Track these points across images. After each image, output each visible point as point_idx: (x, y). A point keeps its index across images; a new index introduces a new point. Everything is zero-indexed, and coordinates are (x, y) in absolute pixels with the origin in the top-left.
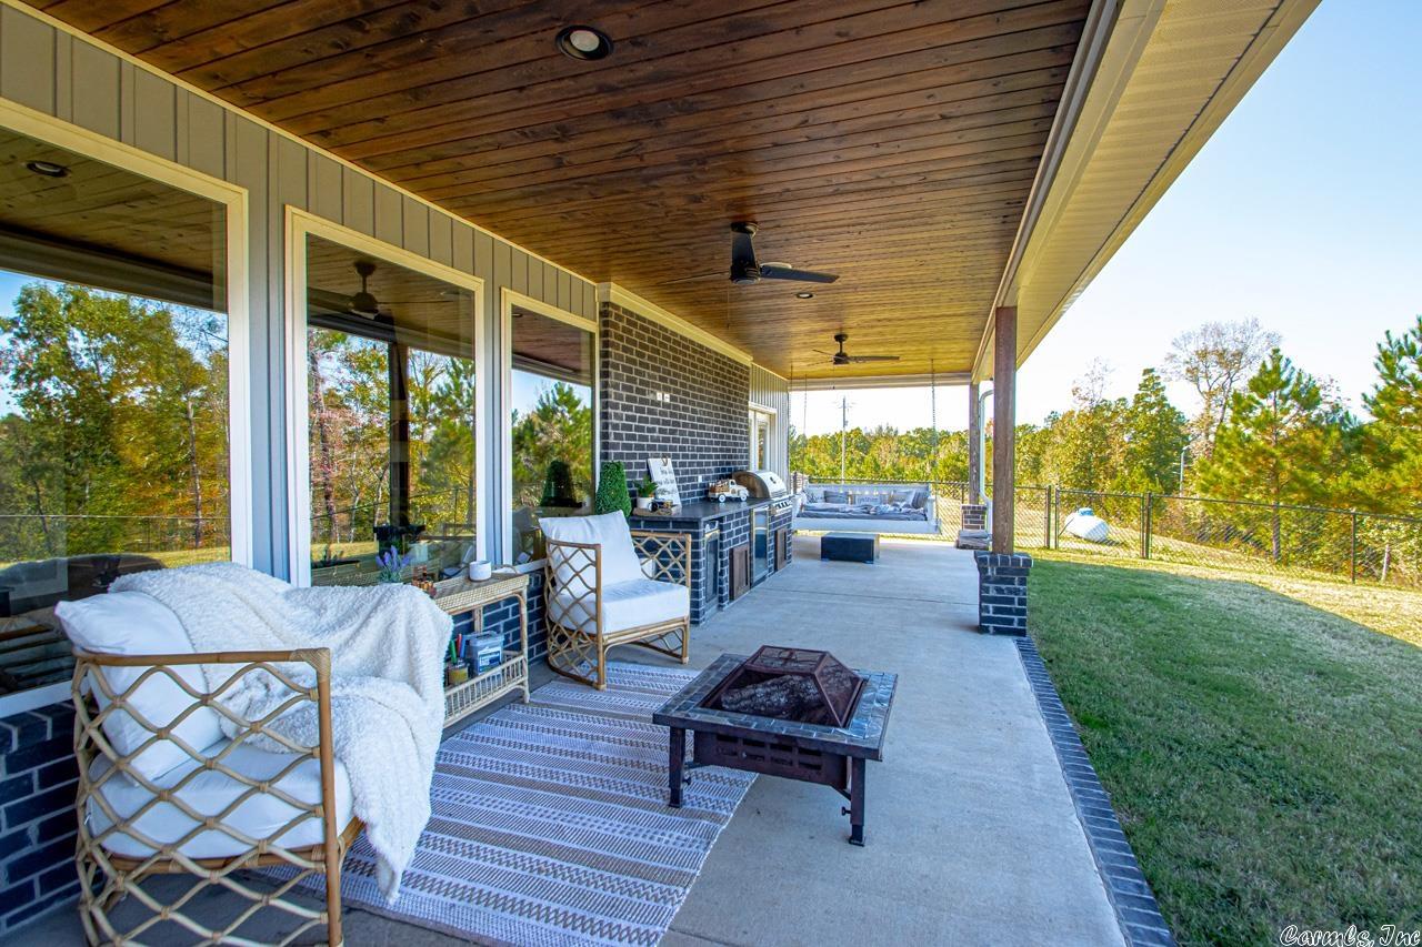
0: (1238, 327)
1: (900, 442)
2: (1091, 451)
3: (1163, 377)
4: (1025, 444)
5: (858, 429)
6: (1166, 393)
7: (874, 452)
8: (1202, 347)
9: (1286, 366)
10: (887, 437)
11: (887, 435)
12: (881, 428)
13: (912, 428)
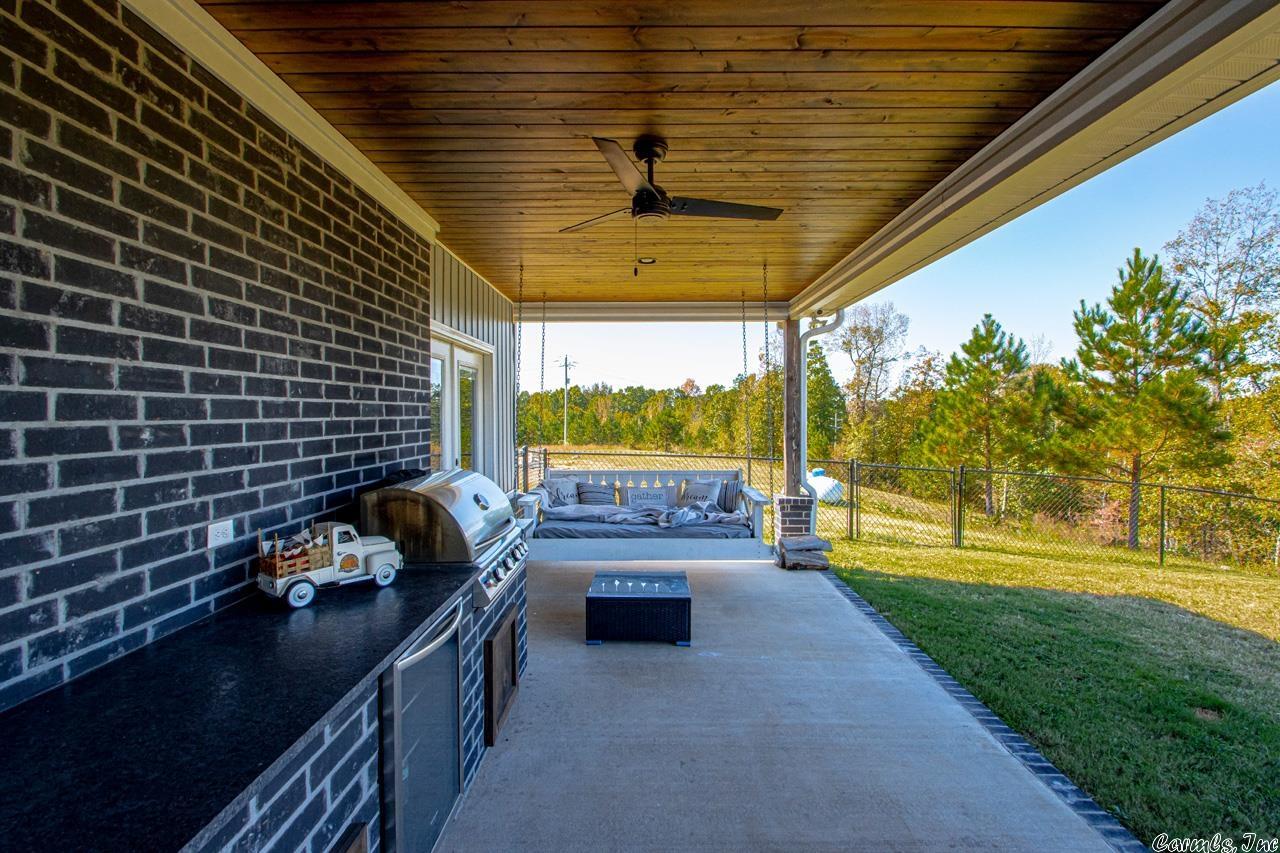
0: (879, 309)
1: (615, 399)
2: (774, 408)
3: (825, 348)
4: (718, 402)
5: (577, 386)
6: (828, 360)
7: (592, 408)
8: (853, 326)
9: (997, 330)
10: (602, 394)
11: (601, 392)
12: (597, 386)
13: (624, 388)
